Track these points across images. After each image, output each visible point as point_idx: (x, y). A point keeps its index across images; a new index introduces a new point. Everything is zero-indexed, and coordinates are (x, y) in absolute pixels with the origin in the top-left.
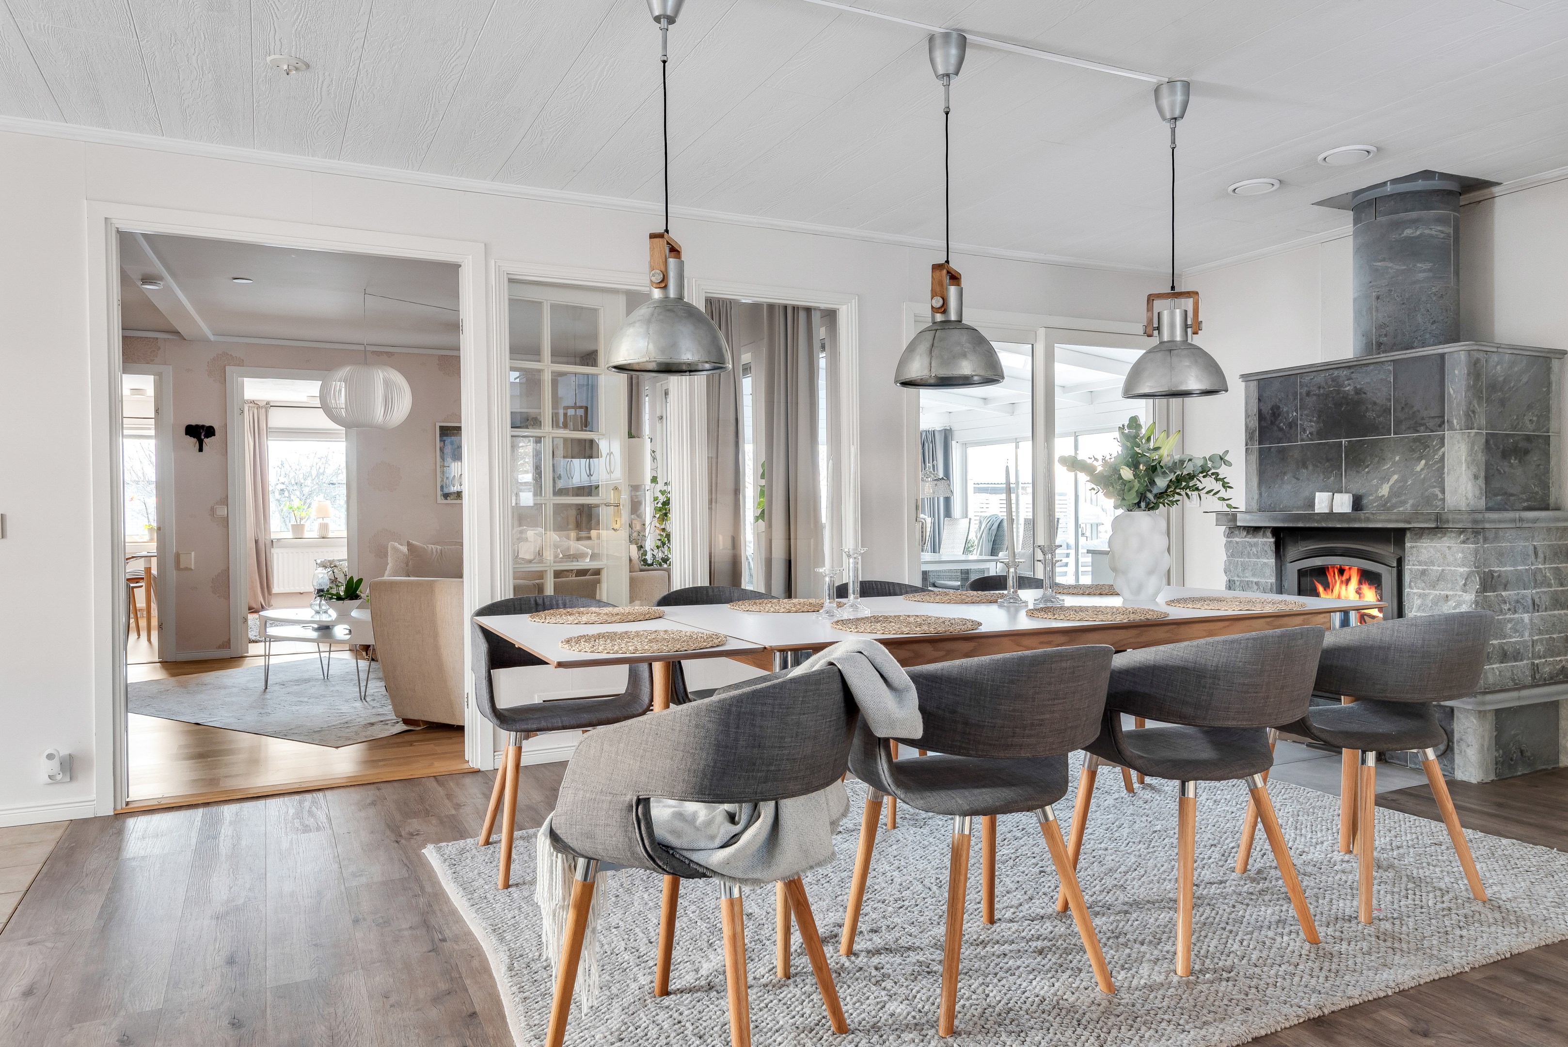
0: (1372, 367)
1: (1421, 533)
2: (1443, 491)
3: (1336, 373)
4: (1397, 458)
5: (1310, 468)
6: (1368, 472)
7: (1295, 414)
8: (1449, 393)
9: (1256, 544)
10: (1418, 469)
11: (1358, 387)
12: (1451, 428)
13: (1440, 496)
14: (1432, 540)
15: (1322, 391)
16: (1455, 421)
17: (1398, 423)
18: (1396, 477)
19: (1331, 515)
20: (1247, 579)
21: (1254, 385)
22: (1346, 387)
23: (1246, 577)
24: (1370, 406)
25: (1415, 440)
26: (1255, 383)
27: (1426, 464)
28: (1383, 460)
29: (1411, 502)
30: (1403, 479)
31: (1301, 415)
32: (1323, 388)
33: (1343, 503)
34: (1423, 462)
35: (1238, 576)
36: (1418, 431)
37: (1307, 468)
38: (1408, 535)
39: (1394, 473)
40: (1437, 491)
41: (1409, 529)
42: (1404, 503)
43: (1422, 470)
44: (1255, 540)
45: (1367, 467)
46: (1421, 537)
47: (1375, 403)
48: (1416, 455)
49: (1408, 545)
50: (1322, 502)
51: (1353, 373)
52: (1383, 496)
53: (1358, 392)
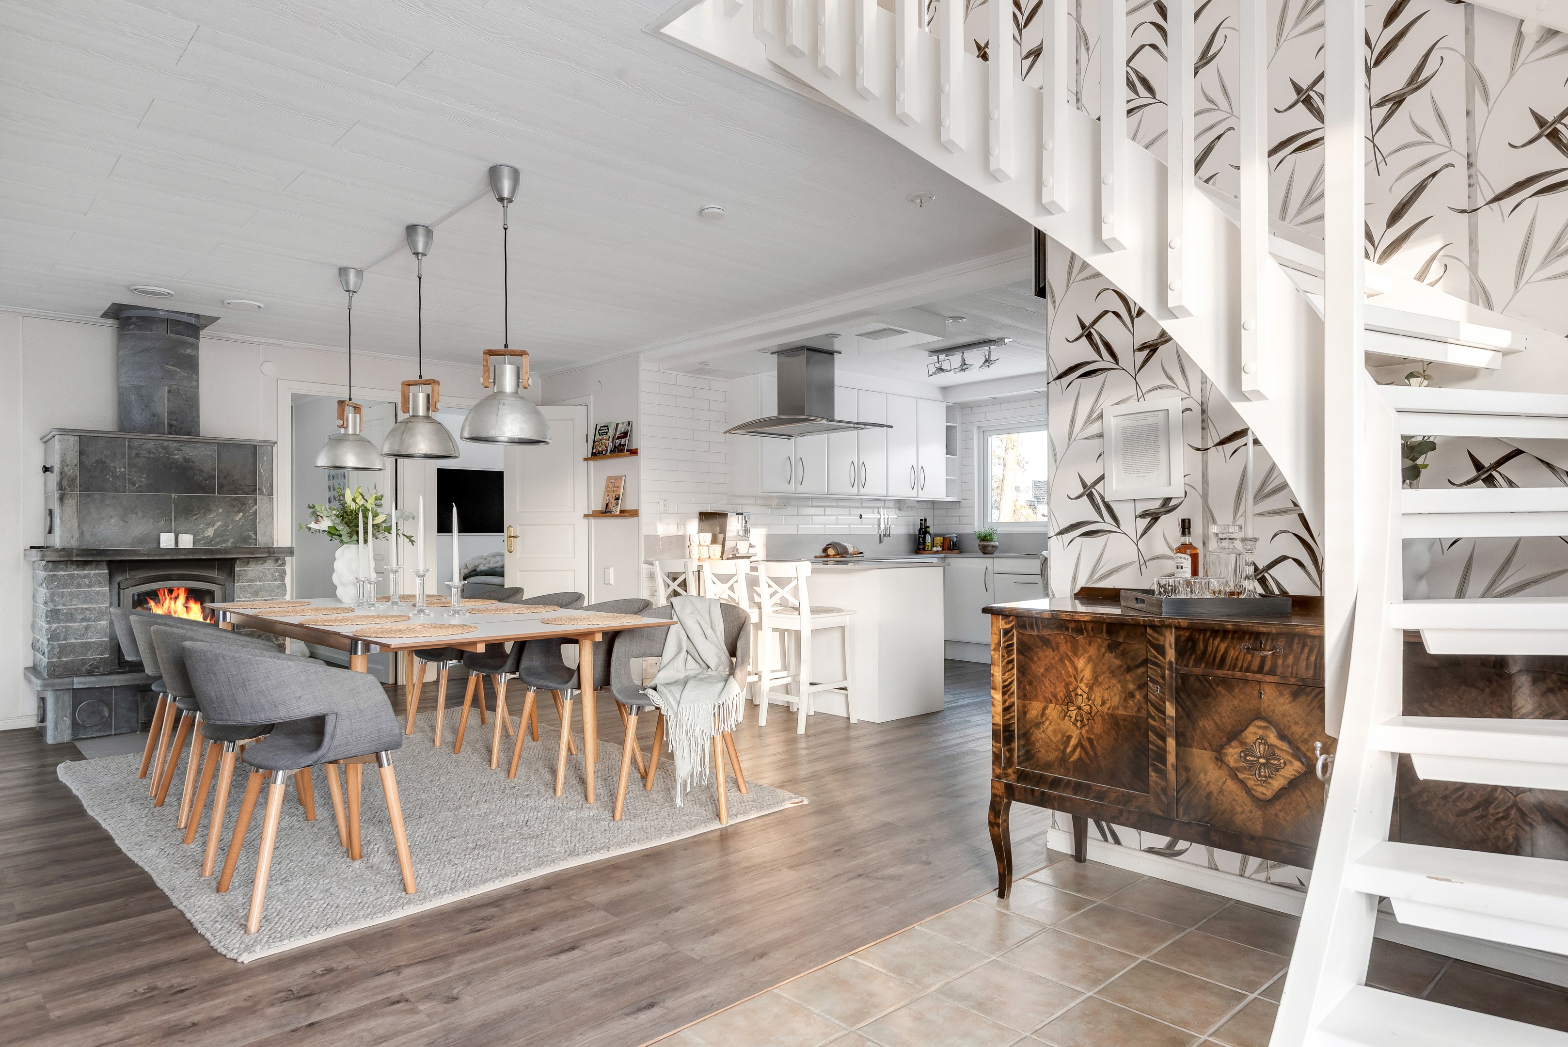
0: (199, 445)
1: (247, 561)
2: (256, 534)
3: (166, 443)
4: (221, 511)
5: (140, 514)
6: (196, 519)
7: (123, 470)
8: (260, 471)
9: (85, 576)
10: (238, 518)
11: (187, 457)
12: (261, 493)
13: (254, 537)
14: (256, 565)
15: (152, 455)
16: (264, 490)
17: (221, 486)
18: (219, 523)
19: (177, 550)
20: (74, 607)
21: (72, 440)
22: (176, 455)
23: (74, 605)
24: (197, 472)
25: (235, 499)
26: (77, 438)
27: (243, 515)
28: (209, 511)
29: (231, 540)
30: (226, 525)
31: (129, 471)
32: (153, 453)
33: (186, 541)
34: (241, 514)
35: (64, 605)
36: (237, 494)
37: (136, 514)
38: (238, 562)
39: (218, 520)
40: (251, 533)
41: (238, 558)
42: (227, 541)
43: (240, 519)
44: (86, 572)
45: (195, 515)
46: (248, 563)
47: (202, 471)
48: (236, 509)
49: (237, 569)
50: (167, 541)
51: (183, 446)
52: (209, 536)
53: (186, 460)
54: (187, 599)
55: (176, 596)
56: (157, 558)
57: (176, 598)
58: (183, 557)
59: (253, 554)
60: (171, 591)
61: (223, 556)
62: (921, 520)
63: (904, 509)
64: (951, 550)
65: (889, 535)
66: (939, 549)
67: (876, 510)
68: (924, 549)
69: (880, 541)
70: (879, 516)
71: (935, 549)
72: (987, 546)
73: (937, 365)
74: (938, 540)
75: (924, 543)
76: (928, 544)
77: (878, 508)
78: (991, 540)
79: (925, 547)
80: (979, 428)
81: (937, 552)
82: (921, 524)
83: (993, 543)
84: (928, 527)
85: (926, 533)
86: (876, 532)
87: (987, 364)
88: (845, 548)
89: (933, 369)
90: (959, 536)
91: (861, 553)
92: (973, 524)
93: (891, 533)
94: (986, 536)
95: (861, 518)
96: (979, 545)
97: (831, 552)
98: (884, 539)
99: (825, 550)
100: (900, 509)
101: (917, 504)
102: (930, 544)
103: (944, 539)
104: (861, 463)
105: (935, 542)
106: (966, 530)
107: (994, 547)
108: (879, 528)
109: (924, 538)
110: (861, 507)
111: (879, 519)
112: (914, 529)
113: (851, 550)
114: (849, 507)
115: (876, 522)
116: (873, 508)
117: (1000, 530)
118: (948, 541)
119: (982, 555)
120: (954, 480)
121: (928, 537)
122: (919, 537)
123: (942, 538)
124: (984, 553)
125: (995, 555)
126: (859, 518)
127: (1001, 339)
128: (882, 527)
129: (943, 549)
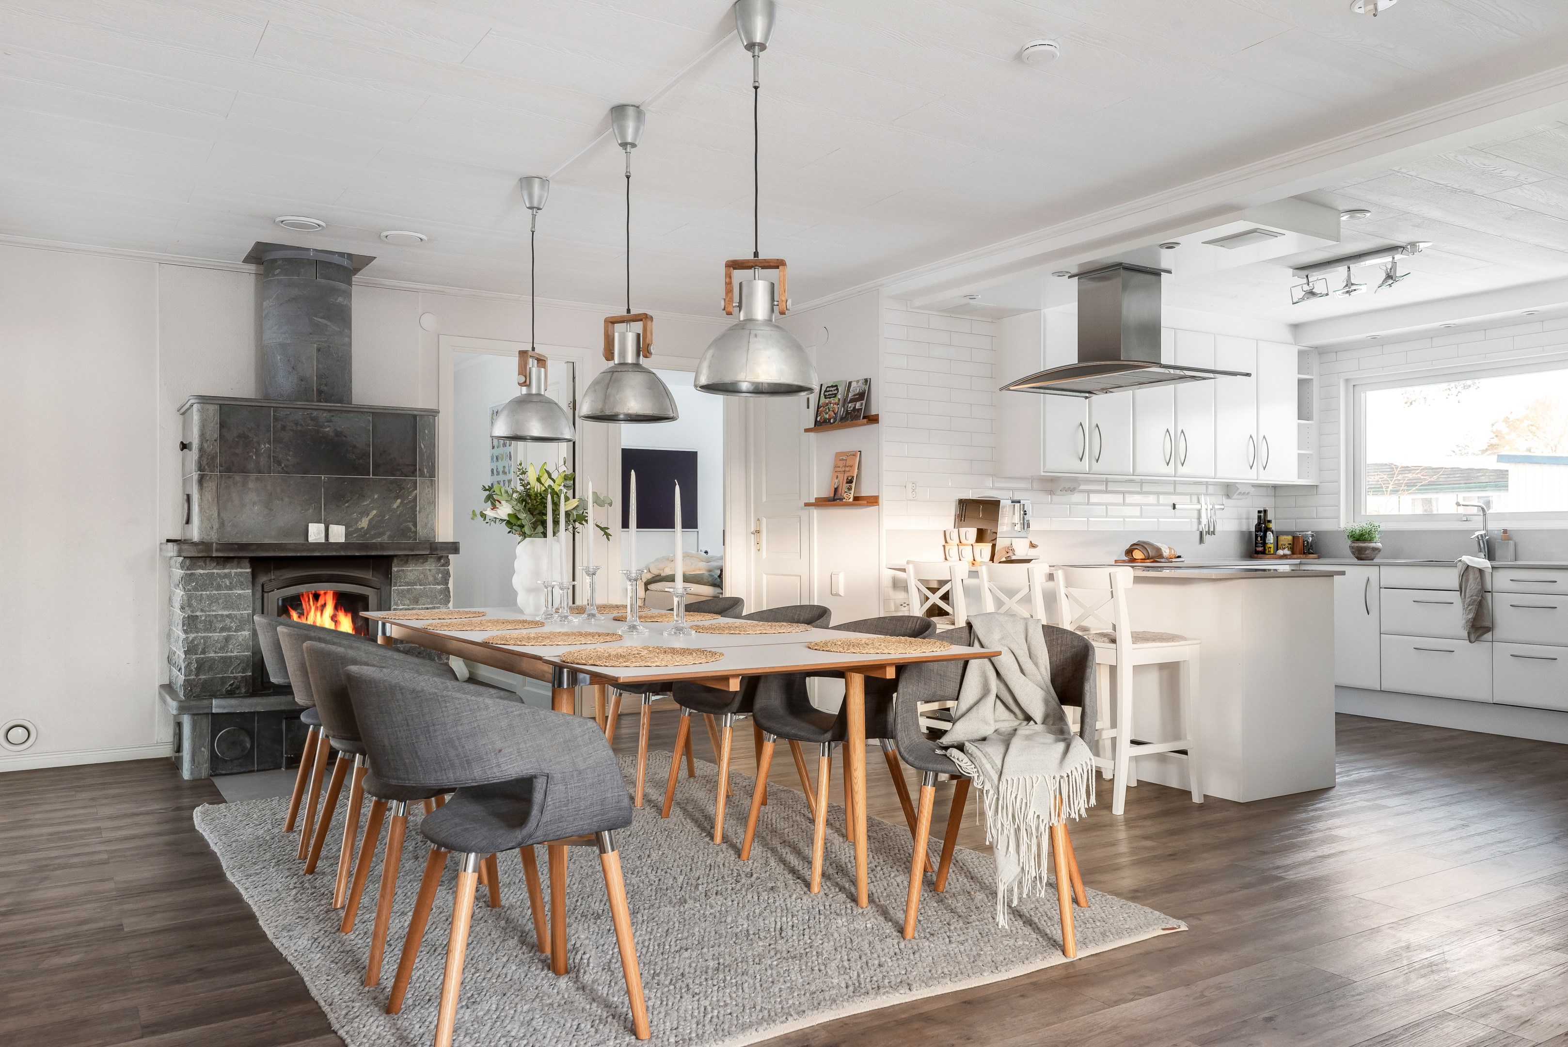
0: (352, 415)
1: (406, 559)
2: (415, 525)
3: (315, 413)
4: (376, 496)
5: (287, 500)
6: (348, 507)
7: (267, 445)
8: (420, 447)
9: (226, 576)
10: (395, 506)
11: (339, 429)
12: (422, 475)
13: (413, 529)
14: (416, 564)
15: (299, 428)
16: (425, 470)
17: (376, 466)
18: (375, 512)
19: (327, 545)
20: (214, 613)
21: (212, 409)
22: (326, 428)
23: (214, 611)
24: (350, 449)
25: (392, 482)
26: (217, 407)
27: (401, 503)
28: (362, 497)
29: (388, 533)
30: (381, 514)
31: (275, 448)
32: (301, 425)
33: (338, 534)
34: (399, 501)
35: (202, 611)
36: (394, 475)
37: (282, 500)
38: (395, 561)
39: (373, 509)
40: (410, 525)
41: (396, 556)
42: (382, 534)
43: (398, 507)
44: (226, 571)
45: (347, 502)
46: (406, 562)
47: (355, 447)
48: (393, 495)
49: (395, 569)
50: (315, 533)
51: (333, 416)
52: (363, 528)
53: (338, 434)
54: (336, 608)
55: (323, 602)
56: (305, 554)
57: (324, 606)
58: (335, 554)
59: (413, 550)
60: (316, 597)
61: (379, 553)
62: (1259, 512)
63: (1235, 496)
64: (1304, 553)
65: (1213, 533)
66: (1287, 552)
67: (1195, 498)
68: (1263, 552)
69: (1201, 540)
70: (1199, 507)
71: (1280, 552)
72: (1366, 549)
73: (1306, 288)
74: (1286, 539)
75: (1264, 544)
76: (1269, 545)
77: (1198, 495)
78: (1371, 540)
79: (1265, 549)
80: (1347, 380)
81: (1284, 557)
82: (1259, 517)
83: (1373, 545)
84: (1269, 521)
85: (1267, 529)
86: (1195, 528)
87: (1390, 282)
88: (1158, 550)
89: (1299, 294)
90: (1317, 535)
91: (1179, 557)
92: (1338, 518)
93: (1217, 529)
94: (1362, 535)
95: (1174, 508)
96: (1351, 548)
97: (1138, 554)
98: (1207, 538)
99: (1129, 552)
100: (1228, 496)
101: (1252, 490)
102: (1272, 546)
103: (1294, 538)
104: (1179, 431)
105: (1280, 543)
106: (1325, 525)
107: (1375, 549)
108: (1200, 523)
109: (1264, 537)
110: (1175, 493)
111: (1199, 511)
112: (1248, 525)
113: (1166, 552)
114: (1158, 494)
115: (1195, 514)
116: (1191, 494)
117: (1384, 526)
118: (1301, 541)
119: (1355, 561)
120: (1308, 456)
121: (1270, 537)
122: (1257, 536)
123: (1290, 538)
124: (1359, 559)
125: (1376, 561)
126: (1171, 508)
127: (1413, 244)
128: (1204, 521)
129: (1293, 553)
